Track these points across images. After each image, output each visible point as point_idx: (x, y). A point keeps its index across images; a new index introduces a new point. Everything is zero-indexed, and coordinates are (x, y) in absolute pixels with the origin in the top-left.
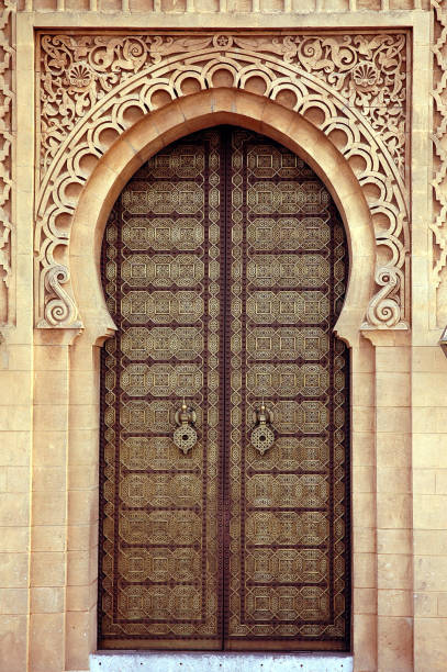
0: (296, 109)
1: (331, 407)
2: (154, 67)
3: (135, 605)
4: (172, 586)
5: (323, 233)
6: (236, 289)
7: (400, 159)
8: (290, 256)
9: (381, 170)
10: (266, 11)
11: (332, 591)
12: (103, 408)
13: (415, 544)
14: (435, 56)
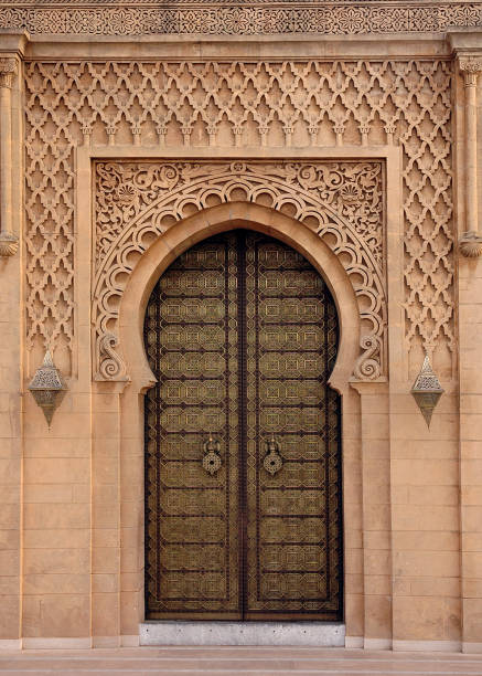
1: (326, 440)
2: (185, 186)
3: (174, 587)
4: (203, 573)
5: (318, 310)
8: (293, 327)
9: (364, 262)
11: (328, 577)
12: (147, 440)
13: (393, 542)
14: (404, 179)
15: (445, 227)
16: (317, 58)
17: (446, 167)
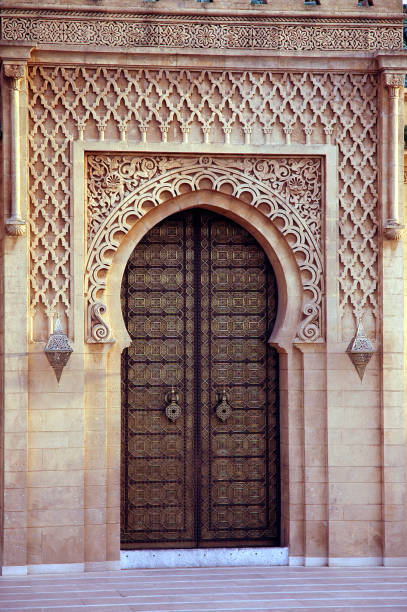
0: (252, 204)
1: (267, 391)
2: (161, 177)
3: (139, 520)
5: (260, 279)
7: (318, 236)
8: (240, 294)
9: (306, 243)
10: (234, 142)
13: (330, 476)
15: (371, 214)
16: (272, 70)
17: (373, 163)
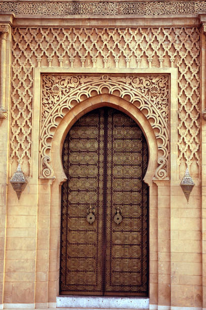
0: (130, 101)
1: (142, 208)
2: (81, 86)
3: (73, 279)
4: (86, 272)
5: (139, 145)
6: (109, 165)
7: (167, 119)
8: (128, 154)
9: (160, 123)
10: (120, 67)
11: (142, 275)
12: (62, 207)
13: (171, 258)
14: (178, 83)
15: (196, 106)
16: (141, 26)
17: (197, 78)
